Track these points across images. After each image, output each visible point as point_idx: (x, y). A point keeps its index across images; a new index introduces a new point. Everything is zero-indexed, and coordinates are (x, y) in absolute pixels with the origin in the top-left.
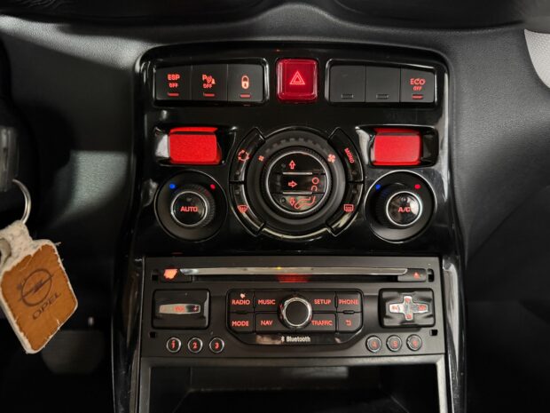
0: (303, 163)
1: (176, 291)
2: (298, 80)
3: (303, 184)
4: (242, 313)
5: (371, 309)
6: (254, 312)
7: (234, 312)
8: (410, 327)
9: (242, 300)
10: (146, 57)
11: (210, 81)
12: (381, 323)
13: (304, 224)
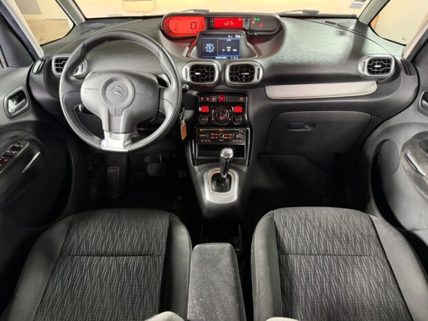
0: (223, 112)
1: (203, 133)
2: (222, 98)
3: (223, 115)
4: (212, 136)
5: (234, 135)
6: (215, 136)
7: (211, 136)
8: (239, 139)
9: (213, 134)
10: (197, 94)
11: (208, 99)
12: (235, 138)
13: (223, 122)
